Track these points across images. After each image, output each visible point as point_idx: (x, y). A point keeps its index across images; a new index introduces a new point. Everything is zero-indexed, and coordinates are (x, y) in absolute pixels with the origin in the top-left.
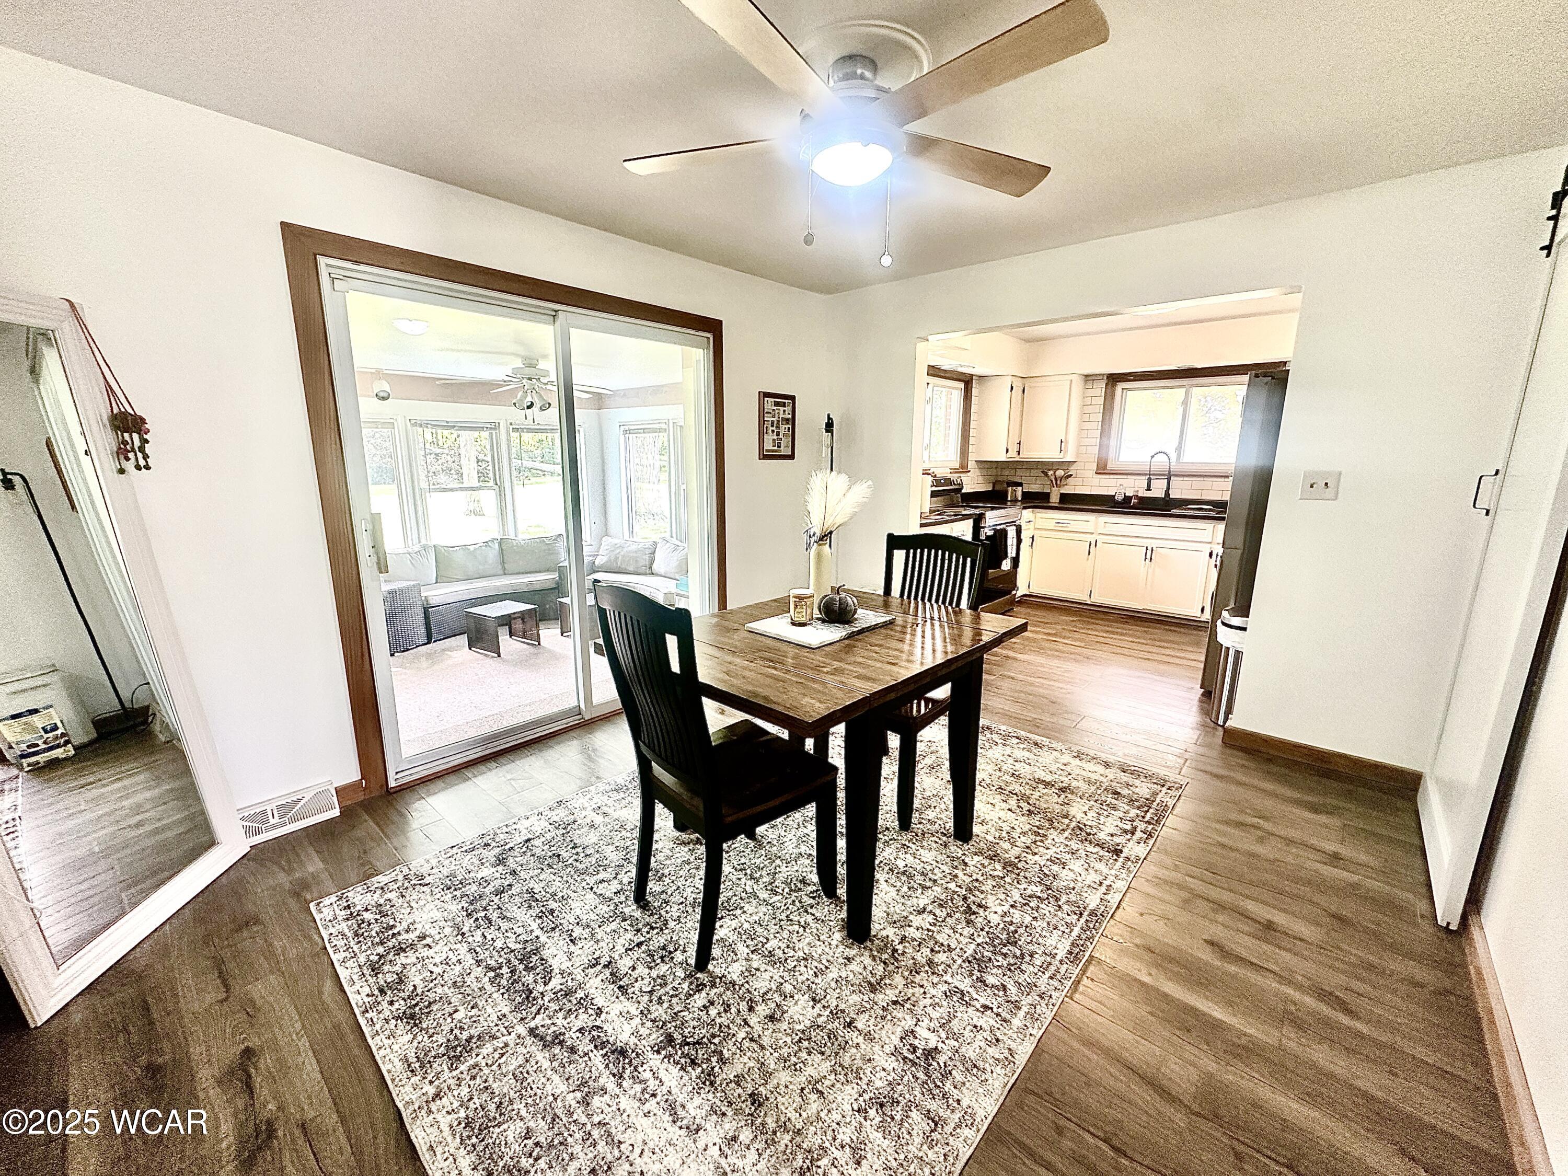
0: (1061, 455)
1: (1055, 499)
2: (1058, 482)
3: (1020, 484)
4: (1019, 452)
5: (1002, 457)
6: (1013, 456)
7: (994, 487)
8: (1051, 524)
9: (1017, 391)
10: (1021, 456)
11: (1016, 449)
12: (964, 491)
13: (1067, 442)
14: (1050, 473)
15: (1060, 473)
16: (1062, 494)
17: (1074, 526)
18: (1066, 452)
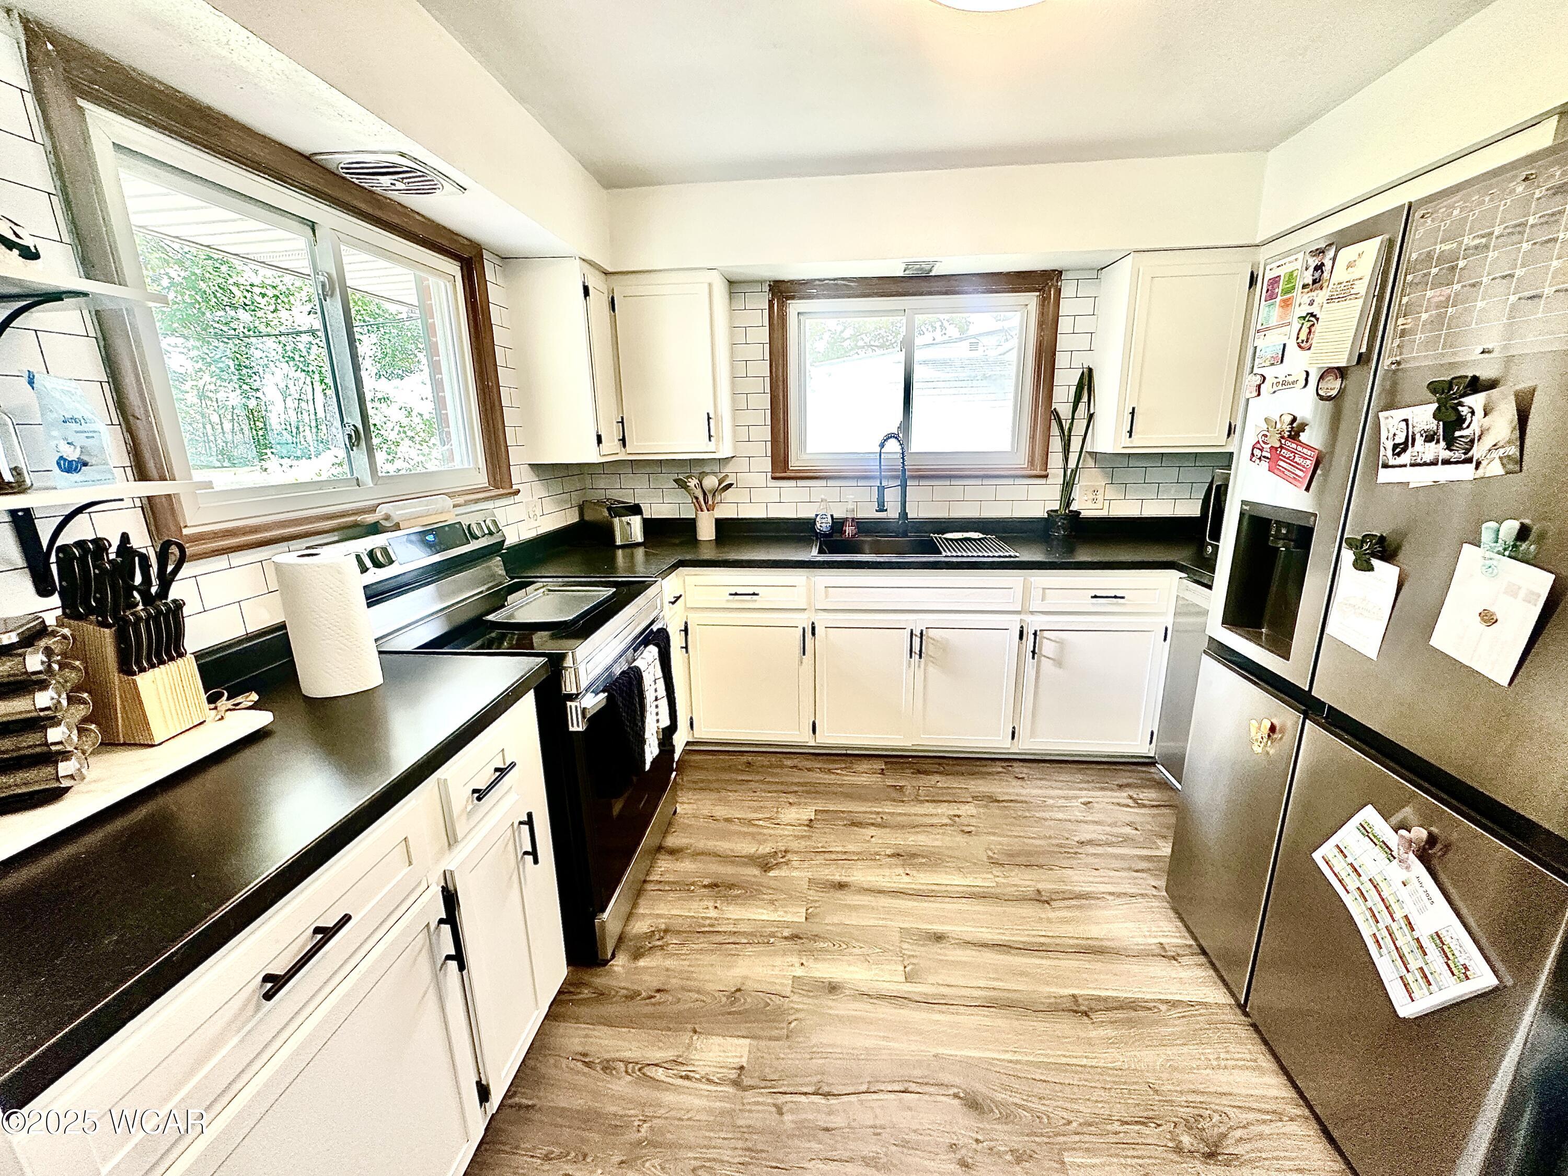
0: (711, 446)
1: (706, 531)
2: (707, 499)
3: (636, 510)
4: (623, 441)
5: (589, 454)
6: (611, 450)
7: (581, 514)
8: (721, 598)
9: (599, 299)
10: (629, 449)
11: (617, 436)
12: (507, 543)
13: (719, 420)
14: (693, 483)
15: (711, 482)
16: (718, 521)
17: (767, 598)
18: (720, 439)
